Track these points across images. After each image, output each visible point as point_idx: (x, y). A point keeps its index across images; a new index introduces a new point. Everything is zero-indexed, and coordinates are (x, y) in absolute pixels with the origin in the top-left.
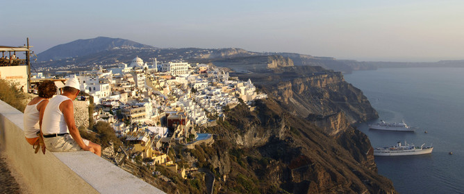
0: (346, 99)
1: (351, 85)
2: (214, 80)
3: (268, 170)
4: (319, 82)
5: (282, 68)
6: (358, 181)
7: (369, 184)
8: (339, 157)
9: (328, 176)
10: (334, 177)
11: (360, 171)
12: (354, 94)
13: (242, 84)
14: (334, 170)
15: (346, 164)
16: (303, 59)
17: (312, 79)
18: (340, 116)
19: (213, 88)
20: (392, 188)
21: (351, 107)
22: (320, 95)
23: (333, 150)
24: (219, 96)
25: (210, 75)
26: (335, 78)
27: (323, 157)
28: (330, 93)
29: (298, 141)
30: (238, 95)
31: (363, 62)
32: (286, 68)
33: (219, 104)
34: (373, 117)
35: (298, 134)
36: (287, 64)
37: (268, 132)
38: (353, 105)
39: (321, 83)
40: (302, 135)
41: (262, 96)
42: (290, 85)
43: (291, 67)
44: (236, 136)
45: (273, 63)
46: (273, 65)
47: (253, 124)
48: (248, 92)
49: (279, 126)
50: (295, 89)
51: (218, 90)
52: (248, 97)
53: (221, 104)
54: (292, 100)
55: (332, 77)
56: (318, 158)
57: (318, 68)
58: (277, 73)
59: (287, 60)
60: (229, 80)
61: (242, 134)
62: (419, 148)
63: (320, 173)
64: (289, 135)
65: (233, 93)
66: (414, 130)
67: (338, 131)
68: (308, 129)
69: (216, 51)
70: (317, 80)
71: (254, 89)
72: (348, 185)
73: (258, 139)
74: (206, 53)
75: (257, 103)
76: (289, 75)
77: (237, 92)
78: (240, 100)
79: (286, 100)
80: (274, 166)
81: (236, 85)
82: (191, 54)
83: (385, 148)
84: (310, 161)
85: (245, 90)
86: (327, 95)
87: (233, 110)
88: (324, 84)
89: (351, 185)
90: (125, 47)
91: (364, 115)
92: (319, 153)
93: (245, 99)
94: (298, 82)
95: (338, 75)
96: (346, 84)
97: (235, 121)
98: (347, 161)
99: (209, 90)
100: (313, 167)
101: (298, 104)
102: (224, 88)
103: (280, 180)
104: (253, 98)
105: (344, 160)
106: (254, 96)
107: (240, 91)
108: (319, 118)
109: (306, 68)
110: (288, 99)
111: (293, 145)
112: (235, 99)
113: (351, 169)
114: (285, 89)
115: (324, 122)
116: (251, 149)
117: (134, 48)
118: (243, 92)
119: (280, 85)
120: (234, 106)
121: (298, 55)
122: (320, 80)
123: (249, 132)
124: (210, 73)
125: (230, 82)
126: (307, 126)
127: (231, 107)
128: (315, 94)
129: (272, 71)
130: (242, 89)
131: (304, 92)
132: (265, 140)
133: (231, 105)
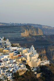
5: (33, 36)
24: (8, 62)
30: (25, 61)
33: (9, 71)
36: (37, 33)
41: (46, 62)
43: (41, 36)
46: (25, 34)
48: (33, 58)
51: (6, 57)
52: (33, 63)
53: (11, 70)
58: (30, 41)
59: (37, 30)
65: (20, 60)
75: (42, 69)
77: (24, 59)
78: (27, 66)
81: (21, 51)
85: (30, 56)
93: (30, 65)
102: (11, 54)
106: (39, 63)
107: (26, 57)
112: (22, 66)
118: (28, 58)
120: (23, 73)
127: (20, 74)
130: (28, 54)
133: (21, 72)
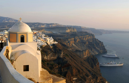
0: (95, 45)
1: (97, 39)
2: (39, 37)
3: (54, 67)
4: (85, 38)
6: (88, 73)
7: (92, 74)
8: (83, 65)
9: (77, 71)
10: (79, 71)
11: (90, 70)
12: (98, 43)
13: (49, 38)
14: (79, 69)
15: (85, 67)
16: (83, 29)
17: (82, 37)
18: (87, 51)
19: (38, 39)
20: (101, 76)
21: (97, 48)
22: (85, 43)
23: (81, 62)
24: (39, 42)
25: (37, 35)
26: (92, 37)
27: (76, 64)
28: (89, 42)
29: (67, 59)
30: (47, 42)
31: (107, 31)
32: (73, 32)
34: (105, 52)
35: (68, 56)
37: (57, 55)
38: (97, 47)
39: (86, 38)
40: (70, 57)
41: (56, 43)
42: (73, 39)
43: (75, 32)
44: (45, 56)
45: (68, 30)
46: (68, 31)
47: (51, 52)
48: (50, 41)
49: (61, 53)
50: (75, 40)
51: (40, 40)
52: (50, 43)
53: (40, 45)
54: (74, 45)
55: (90, 36)
56: (74, 65)
57: (86, 33)
59: (74, 29)
60: (44, 37)
61: (47, 56)
62: (118, 63)
63: (74, 69)
64: (65, 57)
65: (45, 41)
66: (119, 57)
67: (86, 56)
68: (73, 55)
69: (48, 24)
70: (84, 37)
71: (53, 40)
72: (84, 74)
73: (53, 57)
74: (44, 25)
75: (53, 45)
76: (74, 35)
77: (46, 41)
78: (47, 44)
79: (71, 44)
80: (56, 66)
82: (38, 25)
83: (106, 63)
84: (70, 65)
86: (87, 43)
87: (44, 47)
88: (87, 39)
89: (86, 74)
90: (10, 21)
91: (102, 51)
92: (75, 63)
93: (49, 44)
94: (76, 38)
95: (93, 35)
96: (95, 39)
97: (44, 51)
98: (86, 66)
99: (36, 40)
100: (71, 67)
101: (75, 46)
102: (42, 40)
103: (58, 71)
104: (52, 43)
105: (85, 66)
108: (80, 51)
109: (81, 32)
110: (72, 44)
111: (65, 60)
113: (87, 69)
114: (71, 40)
115: (81, 53)
116: (50, 61)
117: (14, 22)
119: (69, 39)
120: (45, 46)
121: (81, 27)
122: (85, 37)
123: (50, 55)
124: (37, 34)
125: (45, 37)
126: (73, 54)
128: (83, 43)
129: (68, 33)
130: (48, 40)
131: (79, 42)
132: (55, 58)
133: (44, 45)
